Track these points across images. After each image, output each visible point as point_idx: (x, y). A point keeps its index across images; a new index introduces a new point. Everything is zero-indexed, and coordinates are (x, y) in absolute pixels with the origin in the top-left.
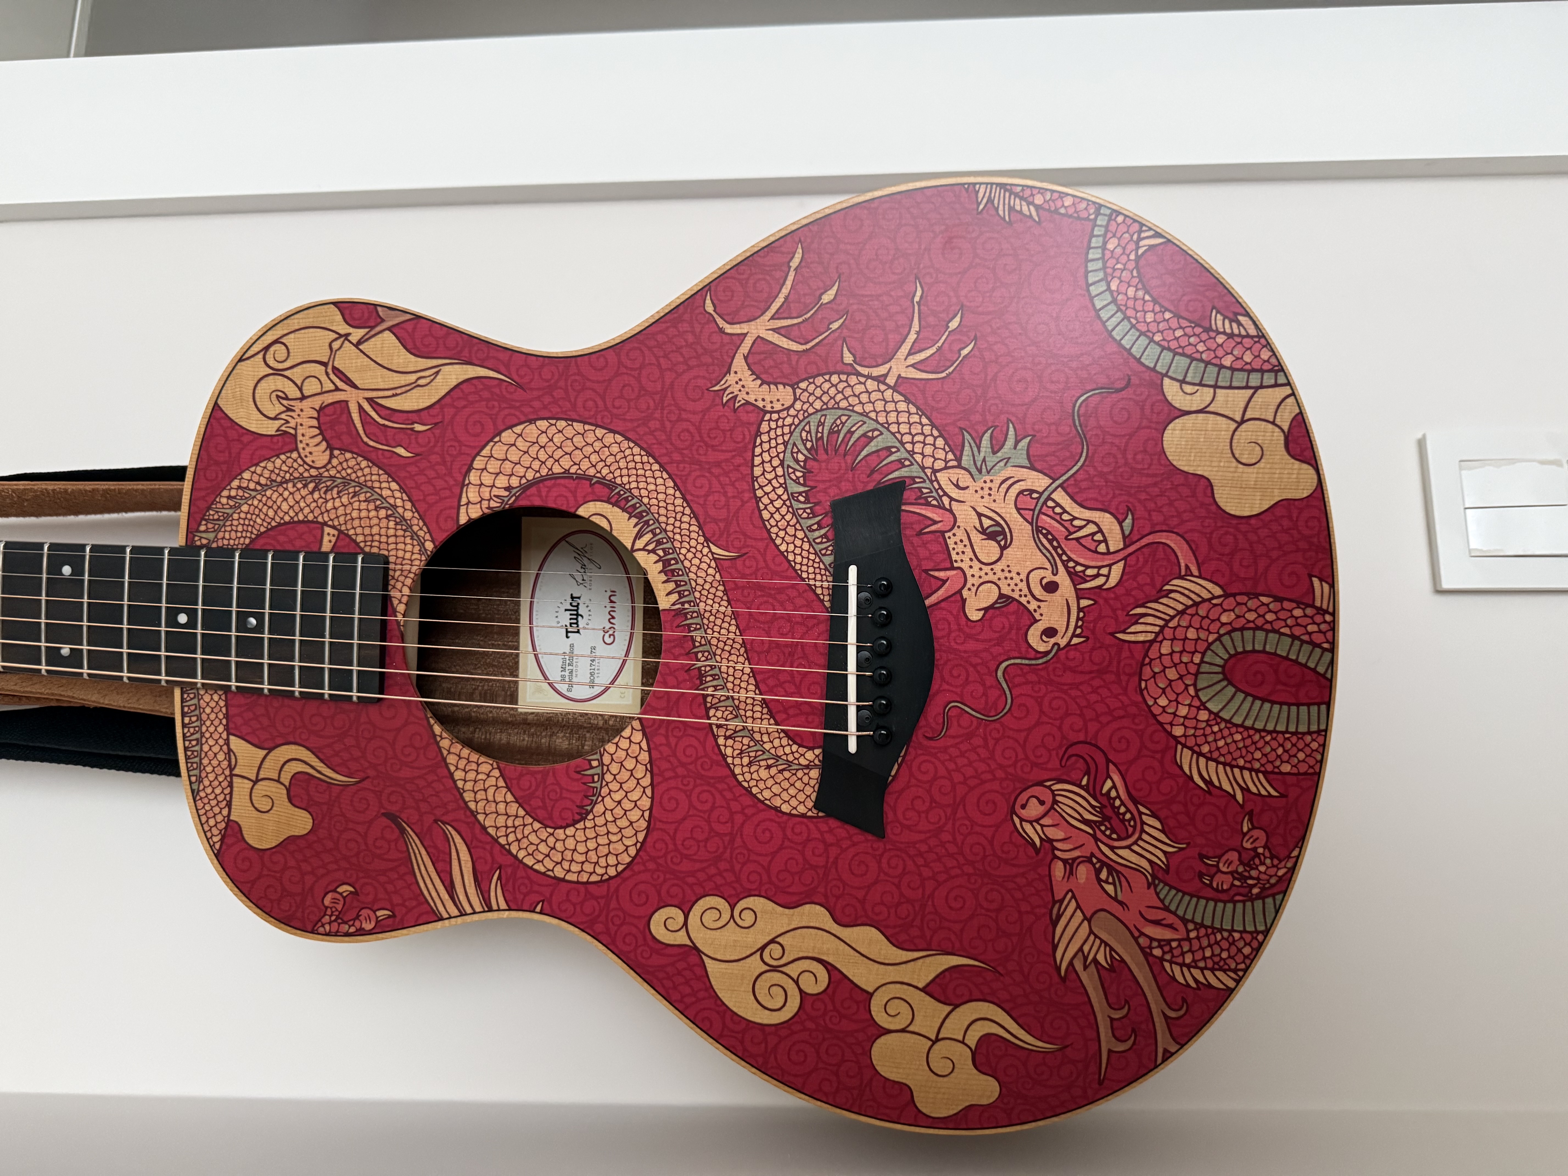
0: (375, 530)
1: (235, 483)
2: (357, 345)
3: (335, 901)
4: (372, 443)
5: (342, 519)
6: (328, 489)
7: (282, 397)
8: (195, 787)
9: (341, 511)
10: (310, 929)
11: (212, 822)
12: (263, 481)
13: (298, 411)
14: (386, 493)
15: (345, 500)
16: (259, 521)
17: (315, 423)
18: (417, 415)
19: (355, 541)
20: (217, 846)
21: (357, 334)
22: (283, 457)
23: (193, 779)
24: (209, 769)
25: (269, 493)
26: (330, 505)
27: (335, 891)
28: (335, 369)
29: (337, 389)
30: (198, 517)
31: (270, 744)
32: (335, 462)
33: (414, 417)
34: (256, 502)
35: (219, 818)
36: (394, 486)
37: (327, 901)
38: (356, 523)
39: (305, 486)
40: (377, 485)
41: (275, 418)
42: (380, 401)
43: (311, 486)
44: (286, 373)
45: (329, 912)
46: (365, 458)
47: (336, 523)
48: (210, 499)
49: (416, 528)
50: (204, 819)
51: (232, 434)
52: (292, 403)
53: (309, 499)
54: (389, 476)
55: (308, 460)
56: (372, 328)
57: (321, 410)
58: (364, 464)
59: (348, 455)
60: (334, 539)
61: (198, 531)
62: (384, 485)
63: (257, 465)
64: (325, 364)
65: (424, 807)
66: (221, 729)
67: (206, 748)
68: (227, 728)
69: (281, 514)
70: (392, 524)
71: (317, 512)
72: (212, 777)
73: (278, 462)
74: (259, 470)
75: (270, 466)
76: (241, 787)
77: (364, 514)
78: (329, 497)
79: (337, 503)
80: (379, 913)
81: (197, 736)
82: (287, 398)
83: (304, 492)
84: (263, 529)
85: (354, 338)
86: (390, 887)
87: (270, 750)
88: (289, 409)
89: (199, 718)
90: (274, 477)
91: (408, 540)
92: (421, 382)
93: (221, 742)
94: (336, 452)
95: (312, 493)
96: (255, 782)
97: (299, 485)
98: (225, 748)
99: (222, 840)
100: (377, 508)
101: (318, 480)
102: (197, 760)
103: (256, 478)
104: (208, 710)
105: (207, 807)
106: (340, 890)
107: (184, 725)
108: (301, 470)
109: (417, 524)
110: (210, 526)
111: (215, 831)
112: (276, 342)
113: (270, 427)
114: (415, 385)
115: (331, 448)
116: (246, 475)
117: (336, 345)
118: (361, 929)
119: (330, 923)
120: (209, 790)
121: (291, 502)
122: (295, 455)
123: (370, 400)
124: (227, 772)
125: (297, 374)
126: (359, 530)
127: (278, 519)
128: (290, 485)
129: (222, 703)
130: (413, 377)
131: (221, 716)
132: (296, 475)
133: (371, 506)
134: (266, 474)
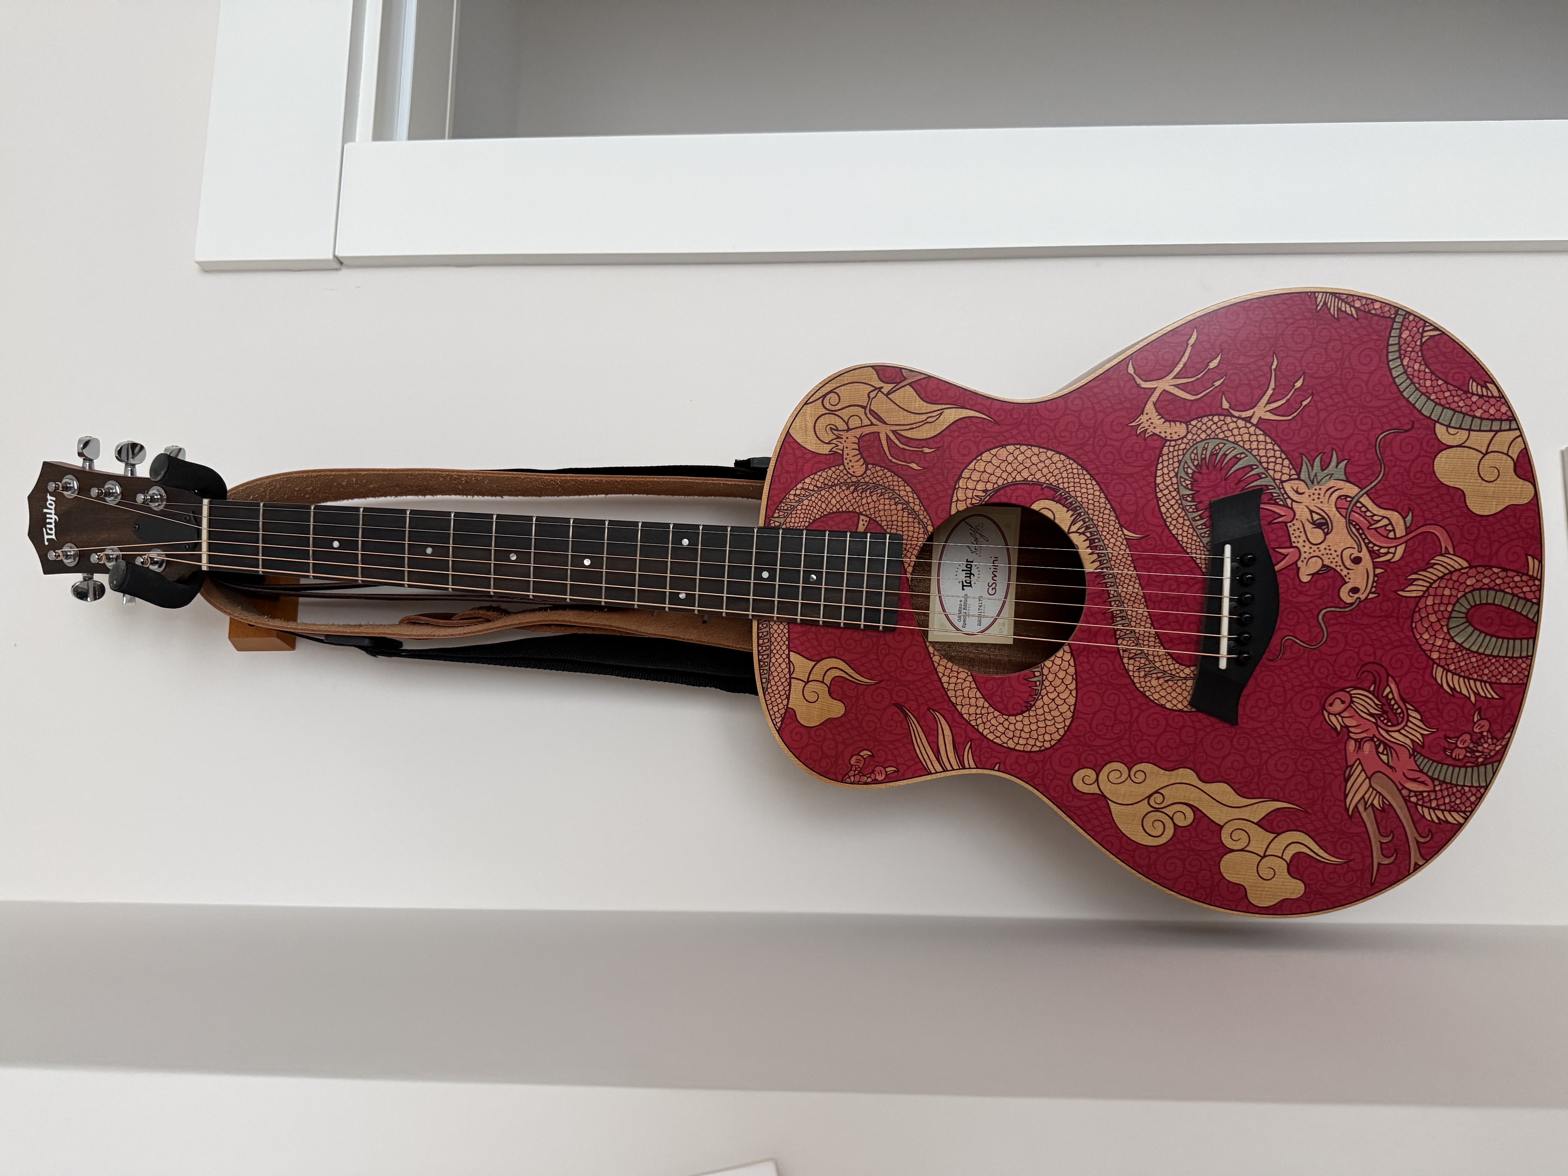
0: (894, 518)
1: (800, 486)
2: (887, 395)
3: (858, 761)
4: (894, 460)
5: (872, 510)
6: (864, 491)
7: (833, 429)
8: (765, 686)
9: (872, 505)
10: (840, 778)
11: (776, 709)
12: (819, 484)
13: (844, 438)
14: (903, 493)
15: (875, 498)
16: (815, 511)
17: (856, 446)
18: (927, 442)
19: (880, 525)
20: (779, 725)
21: (887, 388)
22: (833, 469)
23: (764, 680)
24: (775, 674)
25: (823, 492)
26: (864, 501)
27: (858, 754)
28: (871, 410)
29: (872, 424)
30: (773, 508)
31: (818, 658)
32: (869, 472)
33: (924, 443)
34: (813, 499)
35: (781, 706)
36: (908, 489)
37: (853, 761)
38: (882, 513)
39: (848, 488)
40: (896, 488)
41: (829, 443)
42: (901, 432)
43: (852, 488)
44: (836, 413)
45: (854, 768)
46: (889, 470)
47: (868, 513)
48: (782, 496)
49: (921, 517)
50: (770, 707)
51: (798, 453)
52: (841, 433)
53: (850, 497)
54: (905, 482)
55: (851, 471)
56: (898, 383)
57: (861, 438)
58: (888, 474)
59: (878, 468)
60: (866, 524)
61: (773, 517)
62: (902, 488)
63: (815, 474)
64: (864, 408)
65: (921, 700)
66: (784, 647)
67: (773, 660)
68: (788, 647)
69: (831, 507)
70: (906, 514)
71: (855, 506)
72: (777, 679)
73: (830, 473)
74: (816, 477)
75: (824, 475)
76: (797, 686)
77: (887, 507)
78: (864, 495)
79: (869, 500)
80: (888, 769)
81: (768, 652)
82: (837, 430)
83: (847, 492)
84: (817, 517)
85: (885, 390)
86: (896, 753)
87: (818, 662)
88: (838, 437)
89: (770, 640)
90: (826, 481)
91: (916, 525)
92: (929, 420)
93: (784, 656)
94: (870, 466)
95: (852, 493)
96: (807, 683)
97: (844, 488)
98: (787, 660)
99: (782, 721)
100: (896, 504)
101: (856, 484)
102: (767, 668)
103: (814, 483)
104: (776, 635)
105: (773, 699)
106: (862, 754)
107: (759, 645)
108: (845, 477)
109: (922, 515)
110: (781, 514)
111: (778, 715)
112: (831, 392)
113: (825, 449)
114: (925, 422)
115: (866, 463)
116: (808, 480)
117: (872, 395)
118: (876, 779)
119: (854, 776)
120: (774, 688)
121: (838, 499)
122: (841, 468)
123: (894, 432)
124: (788, 676)
125: (845, 414)
126: (883, 518)
127: (828, 510)
128: (838, 488)
129: (786, 631)
130: (925, 417)
131: (784, 639)
132: (842, 481)
133: (893, 502)
134: (821, 480)
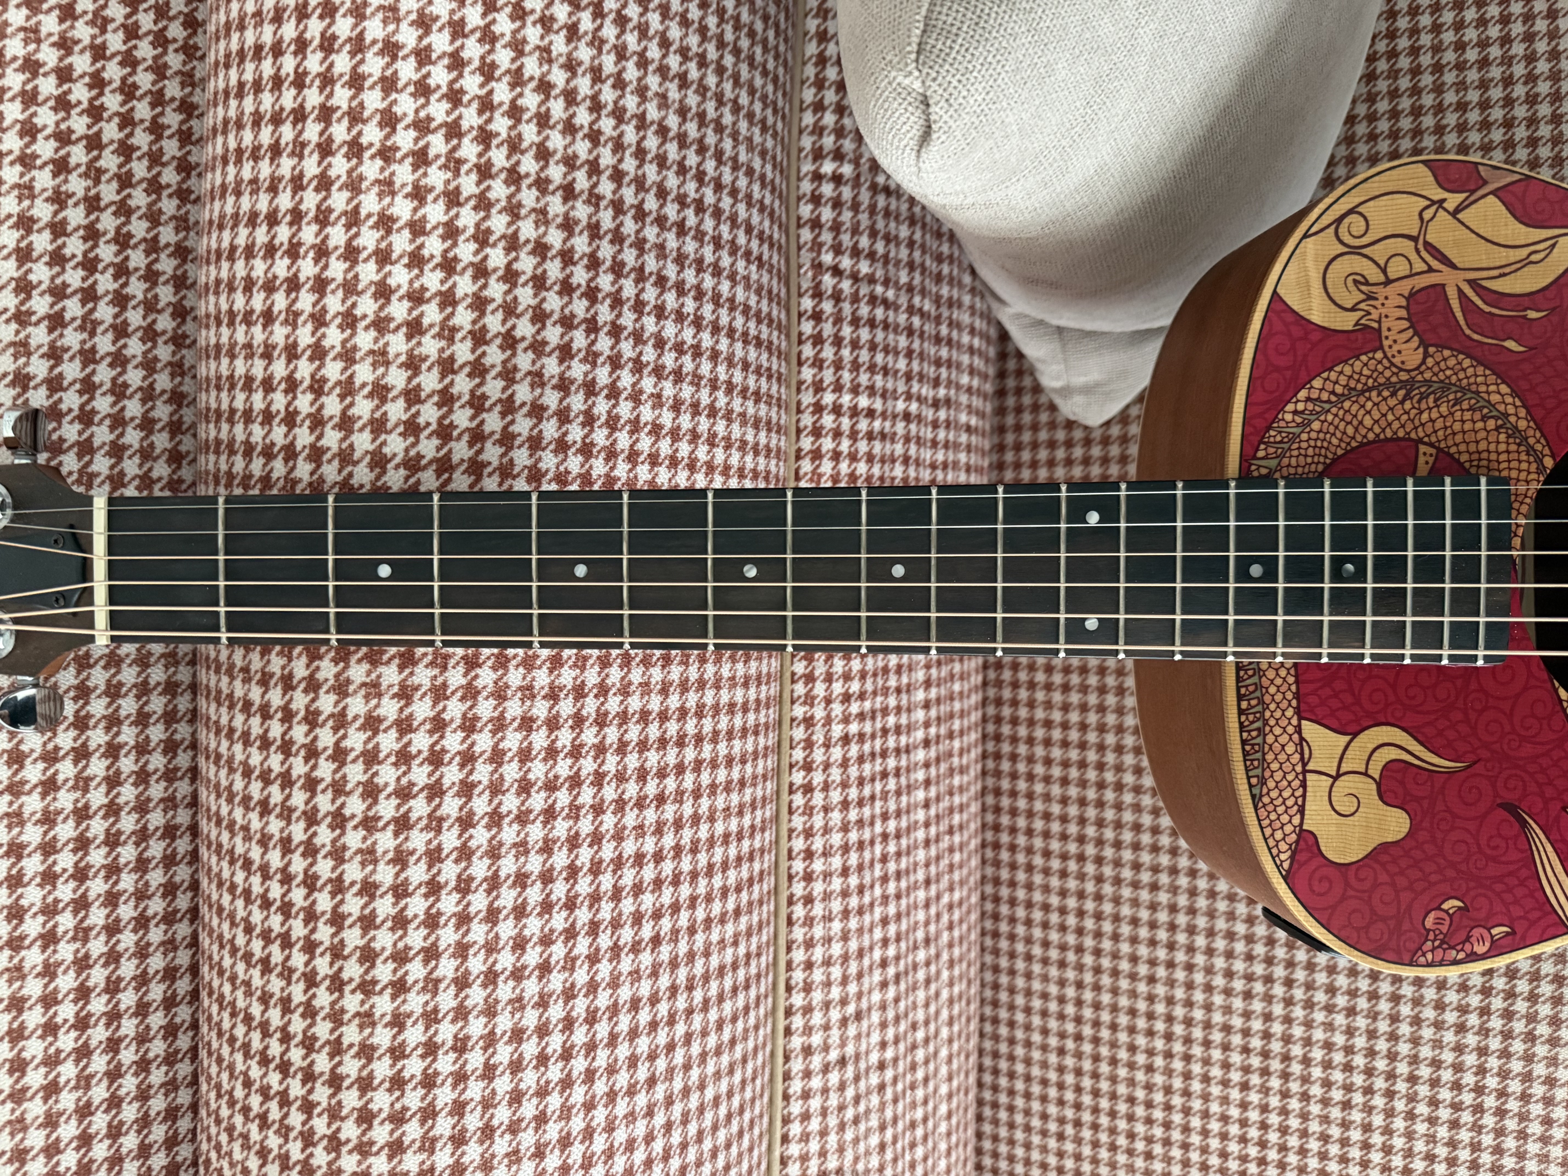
1: (1302, 394)
2: (1454, 214)
3: (1439, 921)
4: (1476, 337)
5: (1440, 433)
6: (1423, 397)
7: (1361, 281)
8: (1256, 791)
9: (1439, 424)
10: (1406, 959)
11: (1279, 835)
13: (1381, 300)
14: (1495, 398)
15: (1444, 409)
16: (1335, 441)
17: (1403, 313)
18: (1531, 299)
19: (1458, 461)
20: (1286, 865)
21: (1453, 200)
22: (1364, 358)
24: (1275, 766)
25: (1347, 405)
26: (1425, 416)
27: (1439, 908)
28: (1427, 244)
29: (1431, 270)
30: (1255, 439)
31: (1354, 728)
32: (1430, 362)
33: (1526, 302)
35: (1288, 829)
36: (1504, 389)
37: (1429, 922)
38: (1459, 438)
39: (1394, 394)
40: (1483, 388)
41: (1353, 309)
42: (1484, 283)
44: (1364, 251)
45: (1431, 936)
46: (1468, 356)
47: (1433, 439)
48: (1269, 416)
49: (1531, 441)
50: (1268, 831)
51: (1296, 332)
52: (1374, 289)
53: (1399, 411)
54: (1498, 376)
55: (1397, 361)
56: (1473, 192)
57: (1412, 296)
58: (1467, 363)
59: (1447, 353)
60: (1431, 460)
61: (1255, 457)
62: (1493, 388)
63: (1331, 369)
64: (1414, 239)
66: (1290, 713)
68: (1298, 712)
69: (1363, 431)
71: (1409, 426)
72: (1278, 776)
73: (1358, 365)
74: (1333, 375)
75: (1348, 370)
76: (1317, 785)
80: (1494, 931)
81: (1258, 724)
82: (1367, 283)
83: (1392, 402)
85: (1450, 205)
86: (1508, 897)
87: (1355, 735)
88: (1370, 297)
90: (1352, 384)
92: (1534, 258)
93: (1290, 729)
94: (1432, 350)
96: (1336, 778)
97: (1386, 393)
98: (1296, 737)
99: (1292, 857)
101: (1409, 385)
102: (1259, 755)
103: (1329, 386)
104: (1273, 690)
105: (1273, 816)
106: (1445, 906)
107: (1241, 712)
108: (1387, 373)
109: (1534, 437)
110: (1271, 450)
111: (1283, 846)
112: (1351, 211)
113: (1346, 322)
114: (1526, 262)
115: (1424, 344)
117: (1427, 215)
118: (1473, 953)
119: (1432, 951)
120: (1274, 794)
121: (1376, 415)
122: (1379, 355)
123: (1472, 283)
124: (1299, 768)
125: (1379, 252)
126: (1463, 447)
128: (1374, 394)
130: (1525, 252)
131: (1289, 696)
132: (1382, 380)
133: (1478, 415)
134: (1343, 380)
